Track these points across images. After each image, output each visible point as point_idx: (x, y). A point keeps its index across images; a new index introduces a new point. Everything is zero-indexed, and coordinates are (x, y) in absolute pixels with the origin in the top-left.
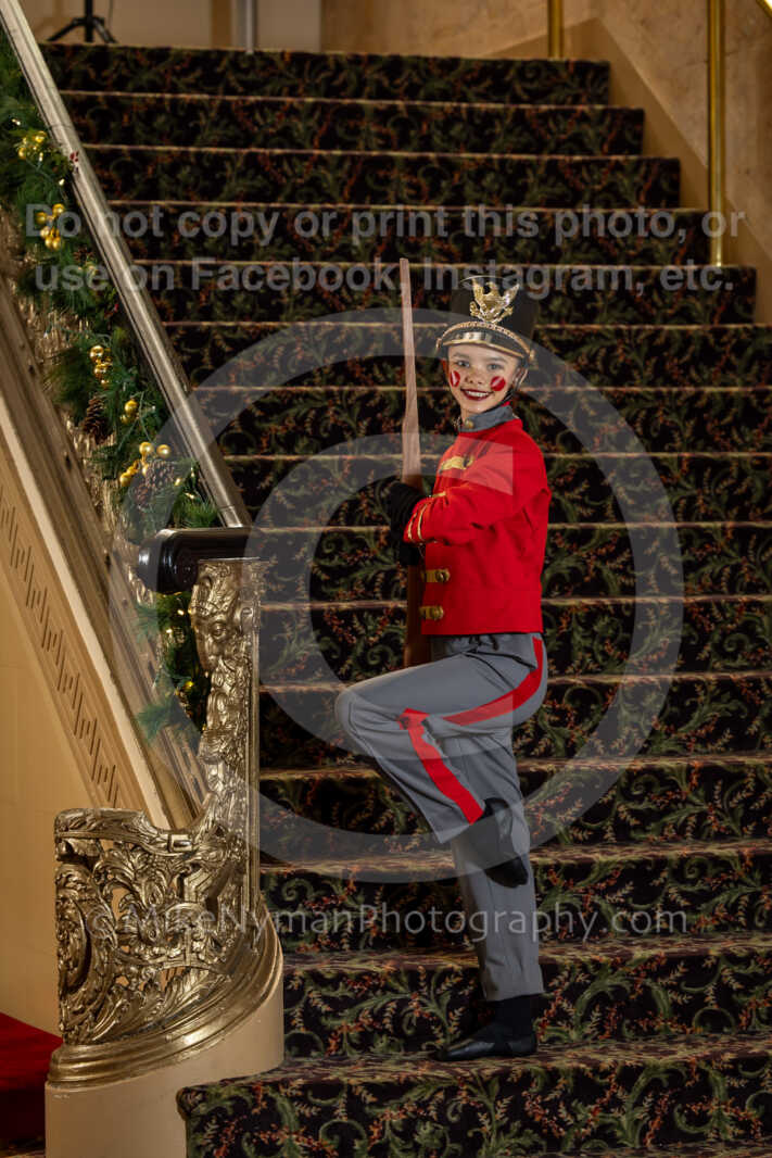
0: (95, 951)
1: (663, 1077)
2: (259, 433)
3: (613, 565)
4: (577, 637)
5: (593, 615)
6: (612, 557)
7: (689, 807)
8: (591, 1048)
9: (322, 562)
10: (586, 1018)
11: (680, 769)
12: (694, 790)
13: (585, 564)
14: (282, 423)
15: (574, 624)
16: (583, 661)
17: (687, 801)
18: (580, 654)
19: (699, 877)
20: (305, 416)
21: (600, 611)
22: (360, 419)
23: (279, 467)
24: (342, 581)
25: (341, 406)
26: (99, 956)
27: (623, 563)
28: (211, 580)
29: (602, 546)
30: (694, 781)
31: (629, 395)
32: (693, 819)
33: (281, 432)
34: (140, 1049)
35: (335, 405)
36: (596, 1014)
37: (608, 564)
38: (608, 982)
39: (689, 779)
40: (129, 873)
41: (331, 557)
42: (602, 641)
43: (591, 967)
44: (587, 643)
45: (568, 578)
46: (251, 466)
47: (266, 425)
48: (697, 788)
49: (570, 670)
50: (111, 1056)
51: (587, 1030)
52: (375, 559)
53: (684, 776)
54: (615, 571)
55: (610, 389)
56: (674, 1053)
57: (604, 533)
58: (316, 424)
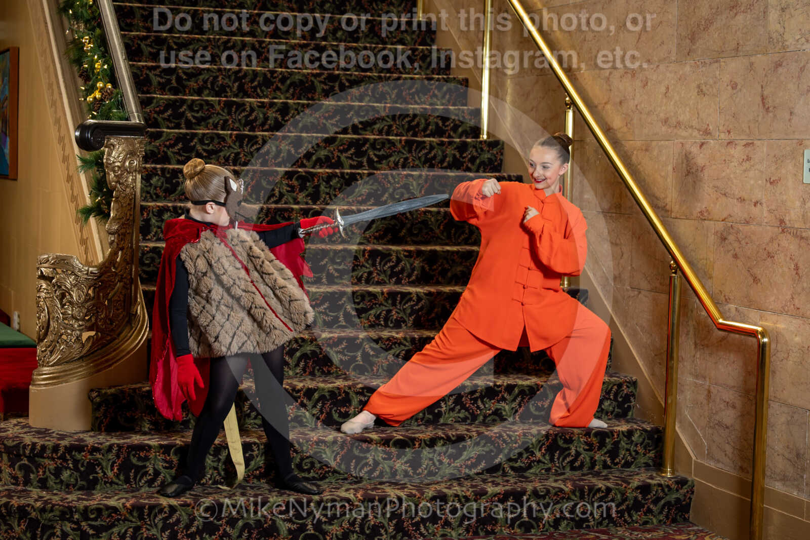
0: (51, 323)
1: (327, 394)
2: (184, 87)
3: (346, 155)
4: (322, 187)
5: (330, 177)
6: (346, 151)
7: (364, 268)
8: (297, 379)
9: (204, 147)
10: (297, 365)
11: (360, 250)
12: (367, 261)
13: (333, 154)
14: (196, 82)
15: (321, 181)
16: (325, 199)
17: (363, 266)
18: (324, 196)
19: (361, 301)
20: (208, 79)
21: (334, 175)
22: (234, 82)
23: (189, 102)
24: (214, 156)
25: (225, 75)
26: (53, 324)
27: (351, 154)
28: (114, 146)
29: (341, 145)
30: (366, 256)
31: (365, 76)
32: (366, 274)
33: (195, 86)
34: (71, 370)
35: (222, 75)
36: (302, 364)
37: (344, 155)
38: (308, 348)
39: (364, 255)
40: (69, 286)
41: (208, 145)
42: (335, 189)
43: (300, 340)
44: (328, 190)
45: (324, 160)
46: (176, 101)
47: (189, 83)
48: (368, 260)
49: (319, 203)
50: (56, 373)
51: (298, 371)
52: (230, 147)
53: (361, 253)
54: (347, 158)
55: (357, 73)
56: (335, 383)
57: (342, 139)
58: (213, 84)
